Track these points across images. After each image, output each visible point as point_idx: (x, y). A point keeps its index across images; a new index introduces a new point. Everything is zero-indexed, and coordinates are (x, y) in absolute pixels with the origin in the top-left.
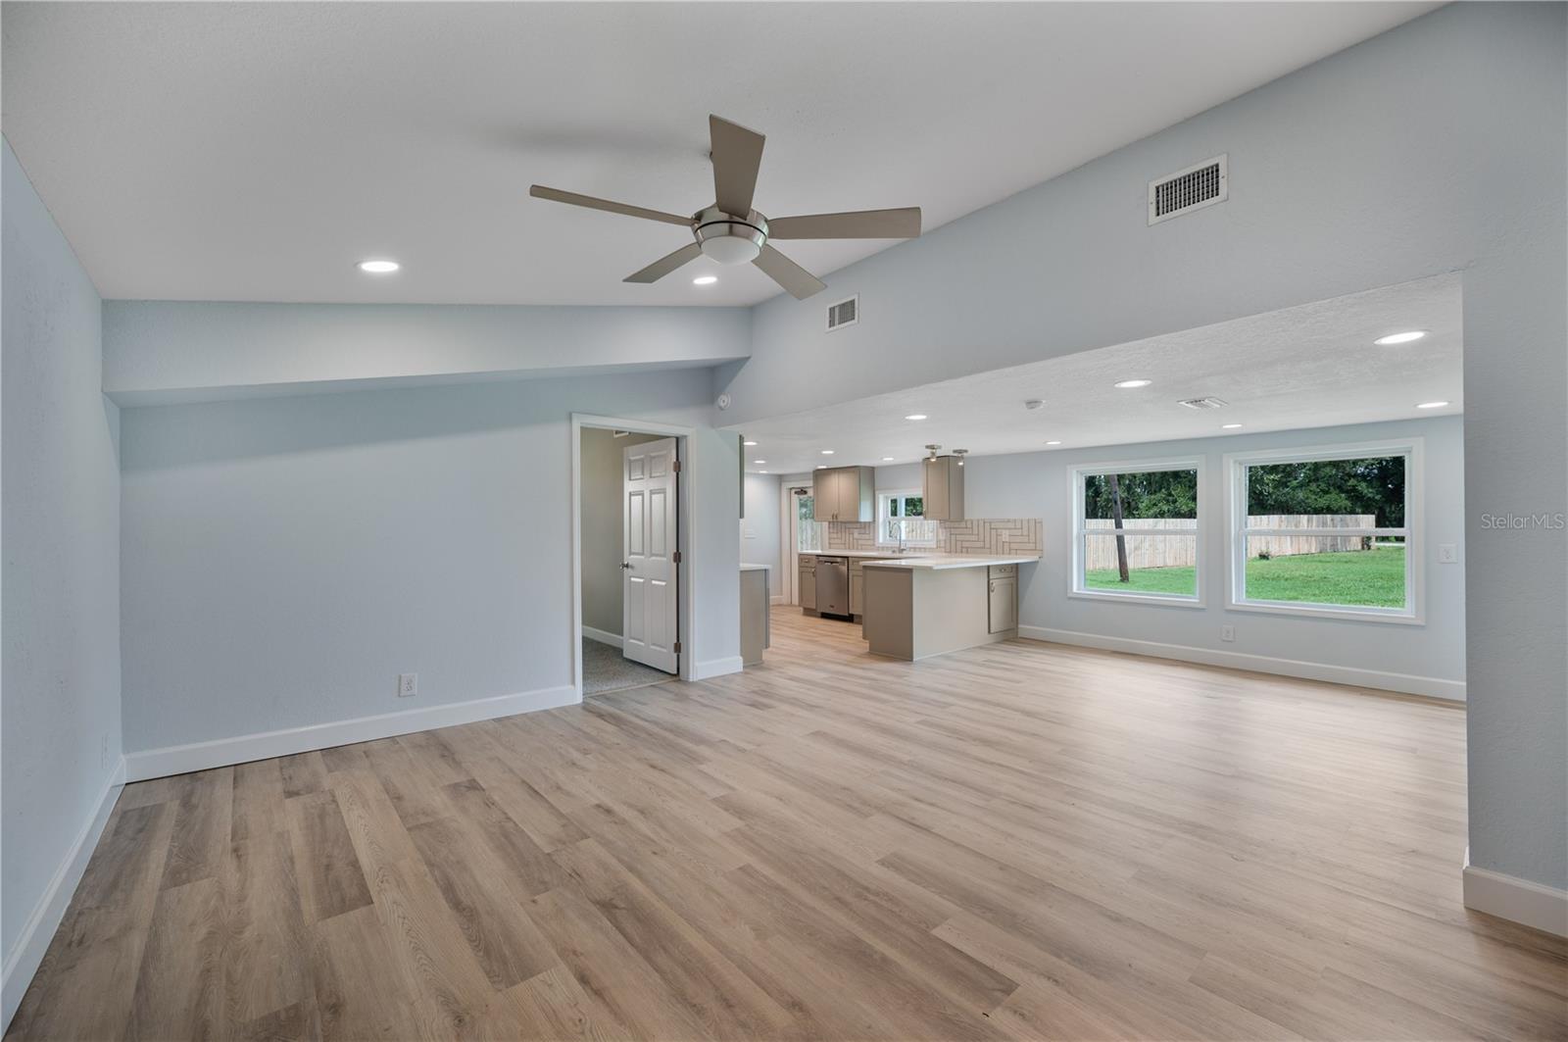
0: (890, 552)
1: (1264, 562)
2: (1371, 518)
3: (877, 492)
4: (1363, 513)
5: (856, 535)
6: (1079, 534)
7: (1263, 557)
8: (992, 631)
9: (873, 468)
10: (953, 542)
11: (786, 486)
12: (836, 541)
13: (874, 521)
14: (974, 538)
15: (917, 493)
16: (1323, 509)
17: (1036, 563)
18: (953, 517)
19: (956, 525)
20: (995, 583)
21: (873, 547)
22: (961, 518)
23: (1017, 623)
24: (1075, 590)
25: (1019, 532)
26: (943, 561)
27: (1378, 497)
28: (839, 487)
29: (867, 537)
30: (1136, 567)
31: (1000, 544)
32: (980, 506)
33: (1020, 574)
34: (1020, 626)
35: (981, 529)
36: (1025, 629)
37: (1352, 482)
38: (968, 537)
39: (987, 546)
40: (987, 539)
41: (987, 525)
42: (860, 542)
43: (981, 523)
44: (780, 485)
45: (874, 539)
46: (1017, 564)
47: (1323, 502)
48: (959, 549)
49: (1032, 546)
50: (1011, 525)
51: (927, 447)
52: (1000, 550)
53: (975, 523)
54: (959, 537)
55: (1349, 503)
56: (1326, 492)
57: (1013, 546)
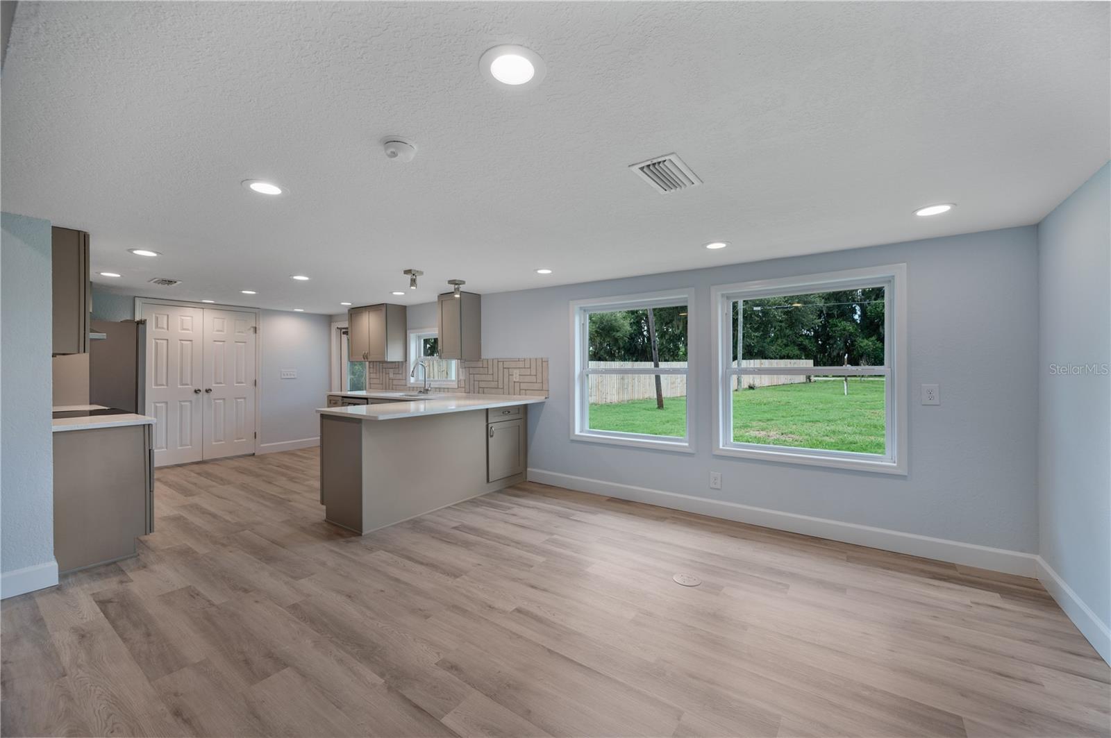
0: (416, 393)
1: (751, 391)
2: (811, 362)
3: (408, 332)
4: (806, 359)
5: (391, 376)
6: (581, 373)
7: (751, 388)
8: (490, 480)
9: (405, 307)
10: (472, 382)
11: (335, 325)
12: (375, 381)
13: (406, 361)
14: (490, 378)
15: (433, 332)
16: (784, 356)
17: (542, 404)
18: (471, 354)
19: (473, 364)
20: (494, 427)
21: (404, 387)
22: (478, 356)
23: (526, 467)
24: (577, 432)
25: (528, 372)
26: (462, 402)
27: (814, 349)
28: (370, 325)
29: (400, 377)
30: (672, 396)
31: (511, 384)
32: (495, 346)
33: (529, 416)
34: (528, 469)
35: (496, 369)
36: (534, 472)
37: (801, 339)
38: (483, 377)
39: (501, 386)
40: (501, 379)
41: (501, 364)
42: (395, 382)
43: (495, 361)
44: (330, 326)
45: (406, 379)
46: (526, 406)
47: (784, 352)
48: (477, 390)
49: (537, 386)
50: (521, 364)
51: (451, 282)
52: (511, 391)
53: (490, 363)
54: (477, 377)
55: (798, 352)
56: (786, 345)
57: (523, 386)
